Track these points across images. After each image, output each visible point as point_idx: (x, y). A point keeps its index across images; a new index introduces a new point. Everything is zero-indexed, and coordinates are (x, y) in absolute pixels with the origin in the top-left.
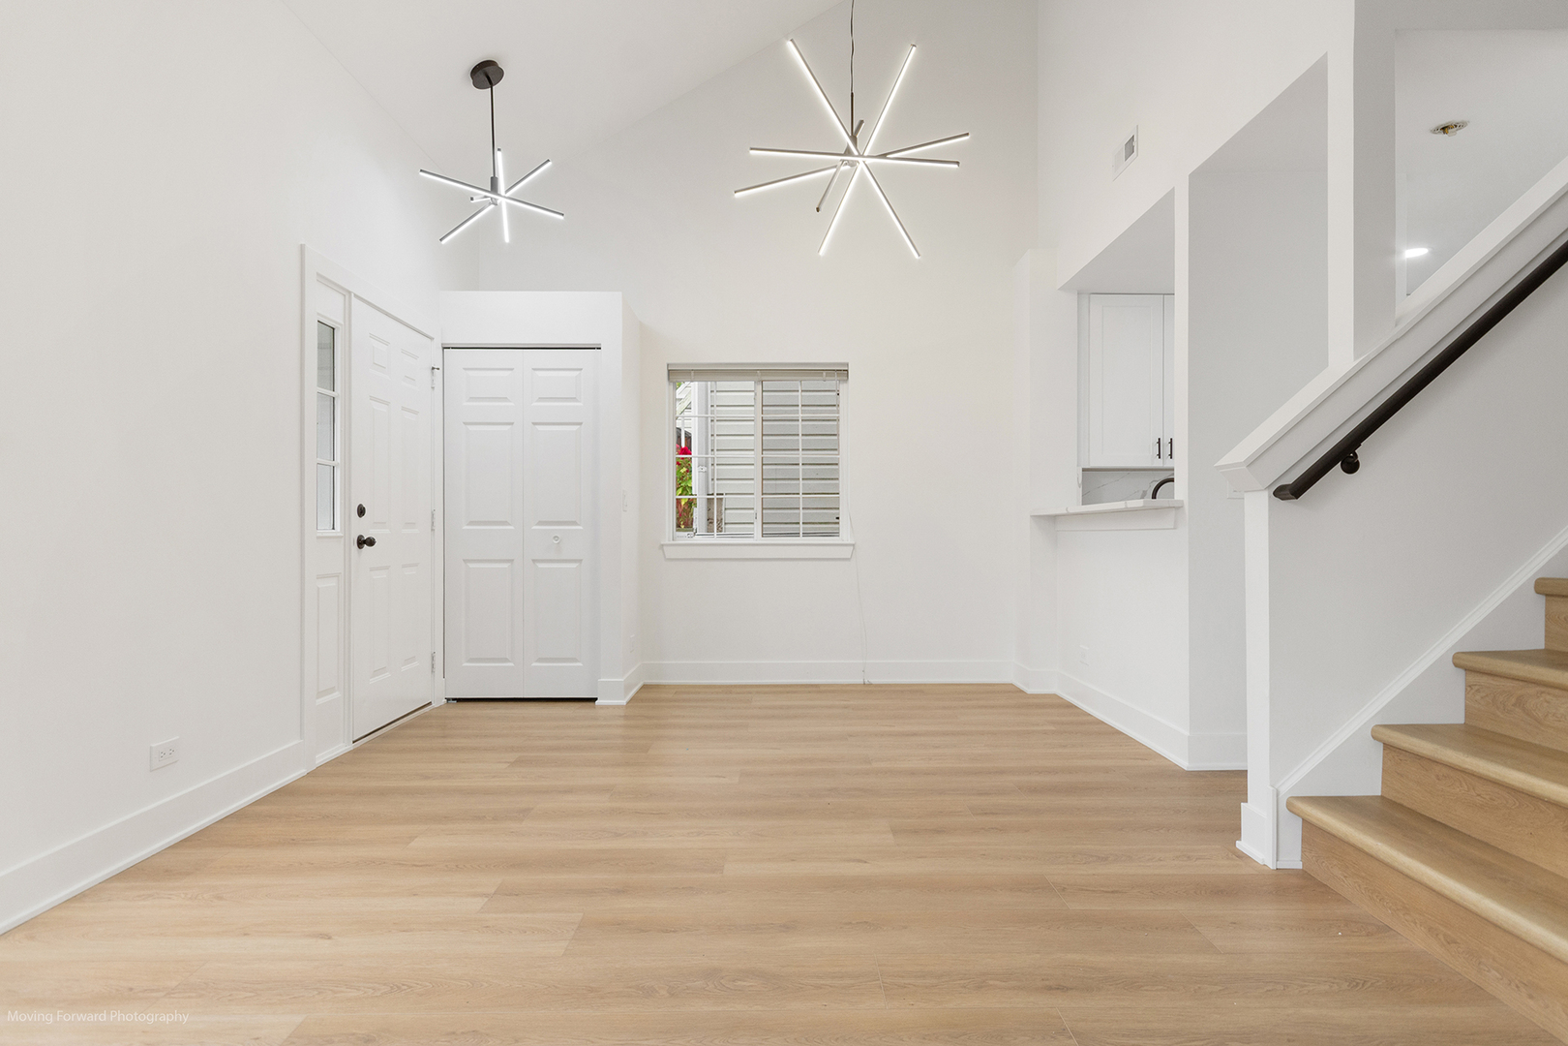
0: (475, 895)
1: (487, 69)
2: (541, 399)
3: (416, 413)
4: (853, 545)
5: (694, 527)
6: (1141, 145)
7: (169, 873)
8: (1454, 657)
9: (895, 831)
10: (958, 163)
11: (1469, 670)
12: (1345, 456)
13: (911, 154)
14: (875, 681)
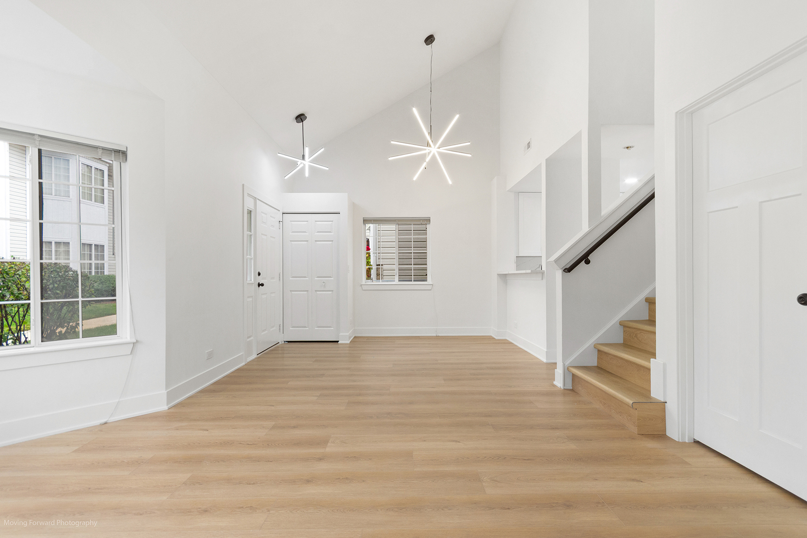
0: (314, 396)
1: (302, 117)
2: (318, 232)
3: (274, 238)
4: (432, 285)
5: (372, 278)
6: (532, 145)
7: (214, 391)
8: (620, 322)
9: (445, 380)
10: (470, 154)
11: (625, 326)
12: (585, 258)
14: (440, 335)
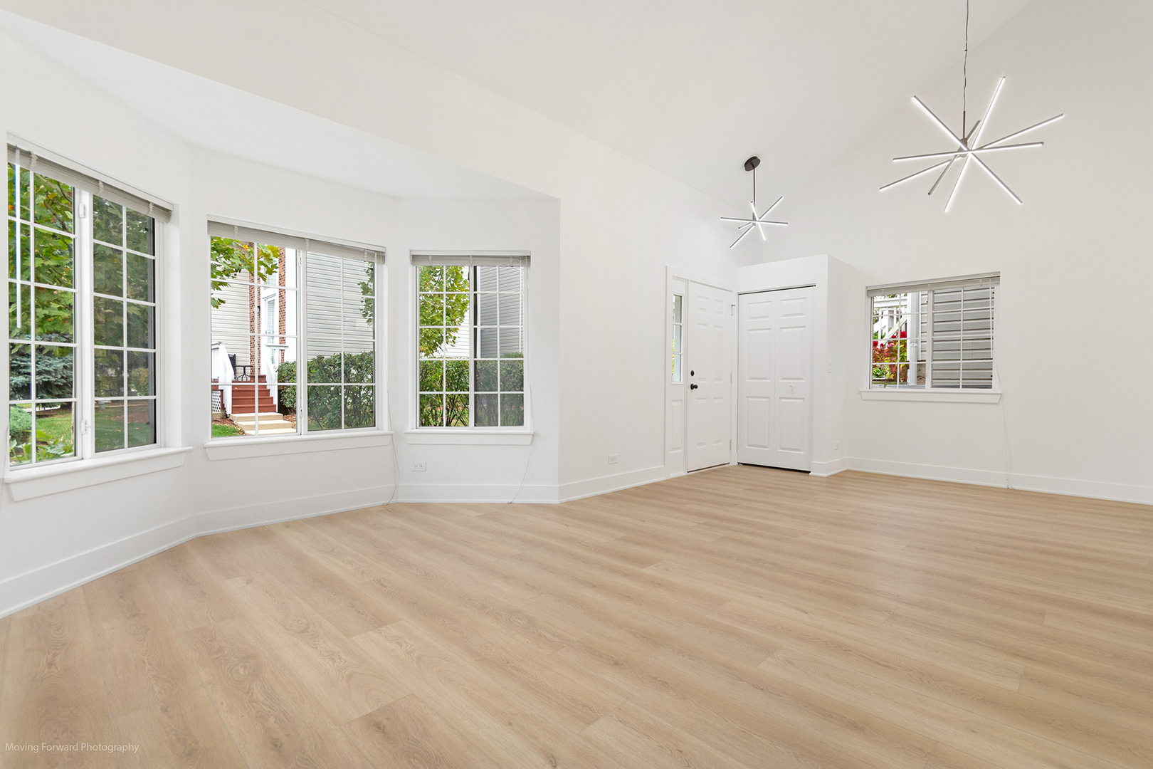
1: (753, 161)
2: (784, 315)
3: (722, 327)
4: (1001, 394)
5: (908, 381)
10: (1042, 143)
13: (1000, 144)
14: (1013, 487)
